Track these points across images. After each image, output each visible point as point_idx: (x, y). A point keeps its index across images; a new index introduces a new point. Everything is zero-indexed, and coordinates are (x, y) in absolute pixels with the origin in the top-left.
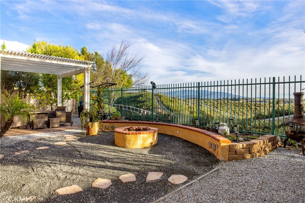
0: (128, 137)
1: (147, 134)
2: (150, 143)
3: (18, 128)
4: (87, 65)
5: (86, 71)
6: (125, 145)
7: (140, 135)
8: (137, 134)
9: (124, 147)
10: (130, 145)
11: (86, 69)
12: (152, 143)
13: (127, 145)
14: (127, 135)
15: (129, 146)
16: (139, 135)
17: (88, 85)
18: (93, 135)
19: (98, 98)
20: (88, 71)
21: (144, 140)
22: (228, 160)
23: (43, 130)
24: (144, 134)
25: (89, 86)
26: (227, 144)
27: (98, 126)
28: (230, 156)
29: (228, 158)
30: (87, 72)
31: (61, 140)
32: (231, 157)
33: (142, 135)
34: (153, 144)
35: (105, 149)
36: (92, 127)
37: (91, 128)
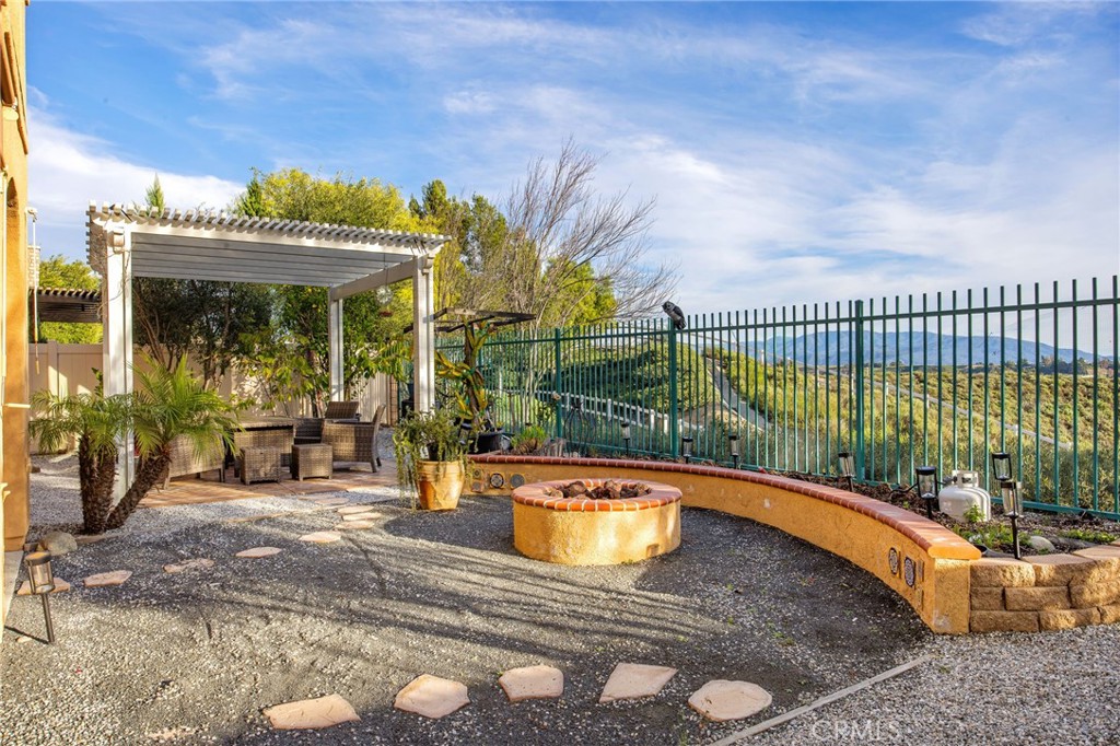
0: (560, 520)
1: (634, 509)
2: (649, 547)
3: (198, 477)
4: (423, 247)
5: (419, 271)
6: (548, 550)
7: (604, 513)
8: (594, 510)
9: (546, 558)
10: (569, 551)
11: (419, 263)
12: (655, 547)
13: (557, 551)
14: (556, 514)
15: (563, 556)
16: (600, 513)
17: (426, 321)
18: (442, 511)
19: (466, 369)
20: (425, 271)
21: (626, 534)
22: (966, 630)
23: (276, 486)
24: (622, 510)
25: (432, 324)
26: (964, 563)
27: (461, 475)
28: (978, 613)
29: (966, 624)
30: (423, 274)
31: (325, 525)
32: (982, 619)
33: (613, 515)
34: (660, 551)
35: (473, 562)
36: (437, 478)
37: (433, 484)
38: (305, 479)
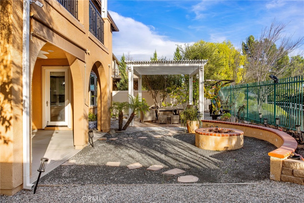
0: (201, 137)
1: (220, 136)
2: (225, 147)
4: (201, 63)
5: (200, 70)
6: (199, 145)
7: (211, 136)
8: (208, 135)
9: (198, 147)
10: (203, 145)
11: (200, 68)
12: (228, 147)
13: (200, 145)
14: (200, 135)
15: (201, 146)
16: (210, 136)
17: (202, 83)
19: (215, 96)
20: (201, 70)
21: (217, 143)
23: (165, 125)
24: (216, 136)
25: (203, 84)
30: (201, 71)
33: (213, 137)
34: (229, 149)
35: (181, 145)
37: (190, 126)
38: (172, 124)
